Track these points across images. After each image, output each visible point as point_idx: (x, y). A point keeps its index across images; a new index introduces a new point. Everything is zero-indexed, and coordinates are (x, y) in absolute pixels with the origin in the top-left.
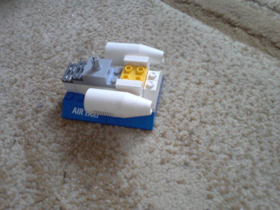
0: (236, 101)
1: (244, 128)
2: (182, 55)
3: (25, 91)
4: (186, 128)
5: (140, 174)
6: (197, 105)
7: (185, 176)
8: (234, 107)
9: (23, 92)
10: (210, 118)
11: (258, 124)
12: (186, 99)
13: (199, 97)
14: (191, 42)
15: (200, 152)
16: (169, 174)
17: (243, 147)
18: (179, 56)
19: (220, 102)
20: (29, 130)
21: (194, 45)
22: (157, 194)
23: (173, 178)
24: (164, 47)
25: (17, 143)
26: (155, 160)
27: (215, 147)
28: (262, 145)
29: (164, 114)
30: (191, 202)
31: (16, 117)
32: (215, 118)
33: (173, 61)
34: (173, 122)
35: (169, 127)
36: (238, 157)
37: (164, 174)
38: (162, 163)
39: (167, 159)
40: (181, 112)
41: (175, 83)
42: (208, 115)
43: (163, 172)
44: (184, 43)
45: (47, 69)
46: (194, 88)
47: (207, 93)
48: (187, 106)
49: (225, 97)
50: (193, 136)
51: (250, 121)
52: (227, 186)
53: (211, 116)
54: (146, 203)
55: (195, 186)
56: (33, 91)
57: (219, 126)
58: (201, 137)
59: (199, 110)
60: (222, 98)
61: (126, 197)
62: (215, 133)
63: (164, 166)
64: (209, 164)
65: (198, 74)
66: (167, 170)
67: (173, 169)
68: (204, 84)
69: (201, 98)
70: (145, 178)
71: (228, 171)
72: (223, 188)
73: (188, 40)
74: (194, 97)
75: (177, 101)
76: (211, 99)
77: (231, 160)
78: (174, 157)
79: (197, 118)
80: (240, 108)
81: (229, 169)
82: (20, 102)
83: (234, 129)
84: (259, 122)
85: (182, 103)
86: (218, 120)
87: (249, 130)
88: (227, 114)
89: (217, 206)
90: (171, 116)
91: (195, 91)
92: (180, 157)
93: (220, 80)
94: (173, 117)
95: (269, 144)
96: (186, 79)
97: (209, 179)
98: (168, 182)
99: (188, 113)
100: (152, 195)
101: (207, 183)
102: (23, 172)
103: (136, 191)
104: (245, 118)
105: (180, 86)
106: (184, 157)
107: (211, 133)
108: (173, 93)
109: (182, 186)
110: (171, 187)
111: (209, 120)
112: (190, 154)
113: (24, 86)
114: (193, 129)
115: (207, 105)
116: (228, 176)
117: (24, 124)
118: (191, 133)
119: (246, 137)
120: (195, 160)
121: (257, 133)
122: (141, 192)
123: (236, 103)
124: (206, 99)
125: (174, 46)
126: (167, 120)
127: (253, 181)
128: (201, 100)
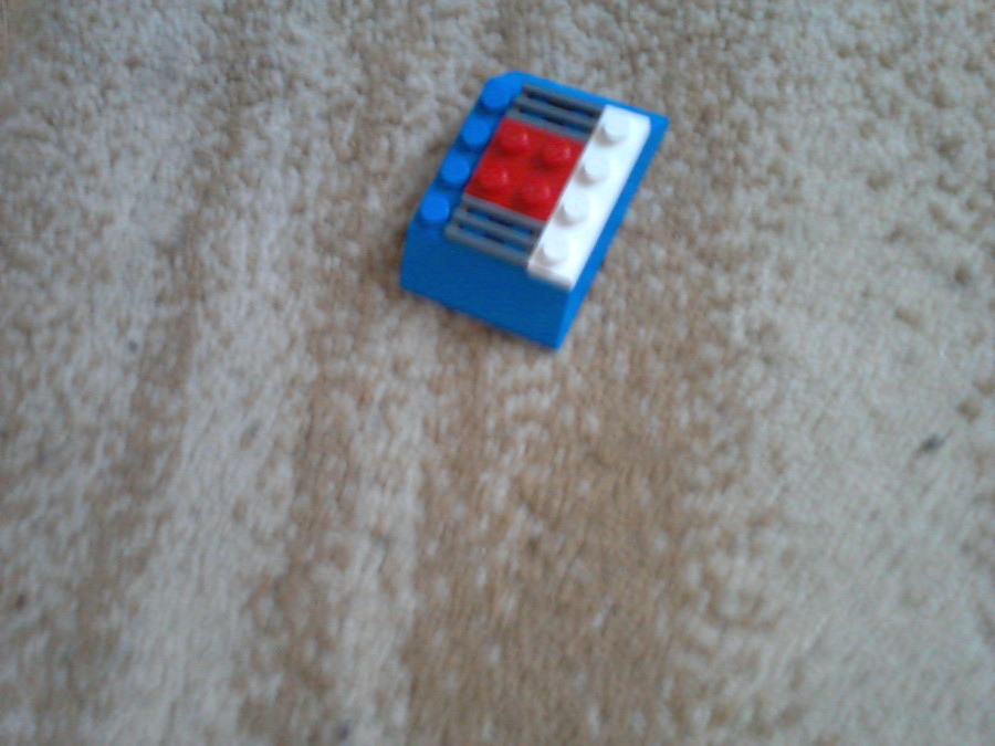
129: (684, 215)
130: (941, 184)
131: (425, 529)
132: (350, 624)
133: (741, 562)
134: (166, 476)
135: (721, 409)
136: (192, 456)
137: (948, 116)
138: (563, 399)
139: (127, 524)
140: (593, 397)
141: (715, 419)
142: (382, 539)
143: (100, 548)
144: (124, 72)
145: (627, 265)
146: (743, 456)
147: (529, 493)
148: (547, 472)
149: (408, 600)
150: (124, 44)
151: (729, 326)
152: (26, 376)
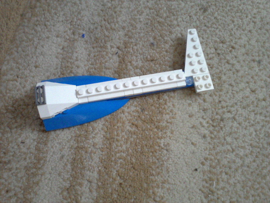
129: (153, 119)
130: (203, 117)
131: (99, 180)
132: (83, 198)
133: (160, 190)
134: (43, 165)
135: (158, 159)
136: (49, 161)
137: (206, 104)
138: (128, 155)
139: (34, 175)
140: (134, 155)
141: (157, 161)
142: (90, 182)
143: (28, 180)
144: (34, 68)
145: (142, 128)
146: (162, 170)
147: (120, 174)
148: (124, 170)
149: (95, 194)
150: (34, 62)
151: (160, 143)
152: (10, 139)
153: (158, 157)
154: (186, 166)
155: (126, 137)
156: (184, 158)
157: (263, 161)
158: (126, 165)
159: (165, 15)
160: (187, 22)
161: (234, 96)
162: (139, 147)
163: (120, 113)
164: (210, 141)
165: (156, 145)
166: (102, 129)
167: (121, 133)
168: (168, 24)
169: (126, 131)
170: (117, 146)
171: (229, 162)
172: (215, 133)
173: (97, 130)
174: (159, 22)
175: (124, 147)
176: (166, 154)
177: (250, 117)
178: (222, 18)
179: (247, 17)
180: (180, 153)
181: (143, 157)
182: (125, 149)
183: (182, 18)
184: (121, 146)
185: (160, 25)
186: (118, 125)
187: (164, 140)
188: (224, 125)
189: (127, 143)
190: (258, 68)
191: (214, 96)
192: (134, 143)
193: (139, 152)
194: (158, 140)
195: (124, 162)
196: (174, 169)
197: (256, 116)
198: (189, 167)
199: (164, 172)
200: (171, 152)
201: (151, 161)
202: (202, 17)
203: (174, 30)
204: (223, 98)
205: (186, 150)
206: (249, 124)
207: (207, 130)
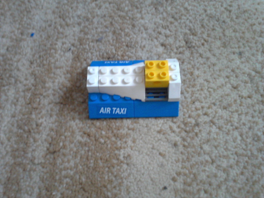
0: (254, 122)
1: (241, 147)
2: (240, 54)
3: (99, 13)
4: (196, 118)
5: (138, 130)
6: (219, 105)
7: (168, 153)
8: (247, 126)
9: (97, 12)
10: (221, 122)
11: (255, 153)
12: (214, 95)
13: (226, 100)
14: (257, 47)
15: (193, 143)
16: (158, 144)
17: (228, 162)
18: (237, 53)
19: (239, 115)
20: (84, 46)
21: (257, 51)
22: (139, 151)
23: (158, 148)
24: (230, 36)
25: (71, 51)
26: (156, 127)
27: (206, 147)
28: (245, 171)
29: (187, 95)
30: (159, 174)
31: (81, 31)
32: (225, 125)
33: (228, 55)
34: (190, 106)
35: (184, 108)
36: (218, 167)
37: (154, 141)
38: (159, 132)
39: (164, 132)
40: (202, 102)
41: (215, 76)
42: (221, 119)
43: (154, 139)
44: (250, 44)
45: (125, 3)
46: (227, 89)
47: (235, 101)
48: (210, 101)
49: (247, 114)
50: (197, 128)
51: (251, 145)
52: (193, 181)
53: (223, 122)
54: (128, 153)
55: (170, 165)
56: (105, 16)
57: (223, 134)
58: (202, 132)
59: (217, 110)
60: (244, 112)
61: (118, 139)
62: (215, 136)
63: (158, 135)
64: (192, 156)
65: (241, 79)
66: (159, 140)
67: (164, 142)
68: (238, 91)
69: (227, 101)
70: (139, 135)
71: (202, 171)
72: (189, 180)
73: (256, 43)
74: (222, 97)
75: (206, 91)
76: (234, 107)
77: (211, 165)
78: (170, 134)
79: (211, 115)
80: (252, 130)
81: (204, 171)
82: (90, 20)
83: (233, 143)
84: (258, 152)
85: (208, 96)
86: (226, 128)
87: (245, 152)
88: (237, 128)
89: (174, 190)
90: (192, 101)
91: (227, 93)
92: (175, 137)
93: (254, 96)
94: (192, 102)
95: (251, 174)
96: (227, 77)
97: (184, 167)
98: (153, 148)
99: (207, 108)
100: (135, 150)
101: (180, 169)
102: (63, 76)
103: (127, 140)
104: (249, 140)
105: (218, 80)
106: (178, 139)
107: (212, 134)
108: (208, 83)
109: (161, 158)
110: (153, 154)
111: (218, 124)
112: (184, 140)
113: (100, 7)
114: (201, 122)
115: (226, 110)
116: (199, 174)
117: (83, 39)
118: (197, 125)
119: (238, 156)
120: (184, 146)
121: (249, 158)
122: (130, 143)
123: (252, 124)
124: (230, 105)
125: (239, 41)
126: (186, 102)
127: (215, 191)
128: (225, 103)
153: (115, 173)
154: (152, 184)
155: (75, 149)
156: (149, 173)
157: (254, 173)
158: (73, 185)
159: (126, 9)
160: (152, 14)
161: (210, 95)
162: (92, 161)
163: (70, 119)
164: (183, 150)
165: (114, 158)
166: (46, 140)
167: (69, 145)
168: (130, 18)
169: (75, 141)
170: (63, 161)
171: (208, 176)
172: (189, 140)
173: (40, 142)
174: (119, 16)
175: (72, 163)
176: (126, 170)
177: (232, 119)
178: (193, 8)
179: (222, 6)
180: (144, 167)
181: (96, 174)
182: (73, 166)
183: (147, 11)
184: (69, 161)
185: (121, 19)
186: (66, 134)
187: (124, 151)
188: (200, 131)
189: (76, 157)
190: (239, 60)
191: (185, 93)
192: (85, 157)
193: (91, 168)
194: (116, 152)
195: (71, 182)
196: (136, 189)
197: (240, 116)
198: (156, 185)
199: (122, 193)
200: (132, 167)
201: (106, 178)
202: (169, 9)
203: (137, 22)
204: (197, 95)
205: (152, 163)
206: (231, 128)
207: (178, 136)
